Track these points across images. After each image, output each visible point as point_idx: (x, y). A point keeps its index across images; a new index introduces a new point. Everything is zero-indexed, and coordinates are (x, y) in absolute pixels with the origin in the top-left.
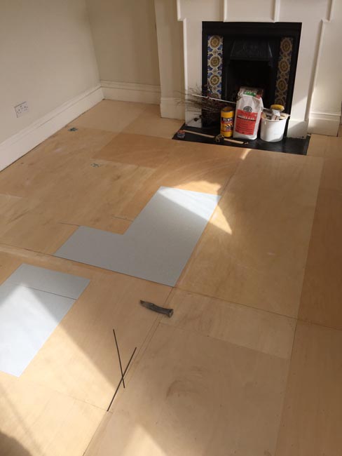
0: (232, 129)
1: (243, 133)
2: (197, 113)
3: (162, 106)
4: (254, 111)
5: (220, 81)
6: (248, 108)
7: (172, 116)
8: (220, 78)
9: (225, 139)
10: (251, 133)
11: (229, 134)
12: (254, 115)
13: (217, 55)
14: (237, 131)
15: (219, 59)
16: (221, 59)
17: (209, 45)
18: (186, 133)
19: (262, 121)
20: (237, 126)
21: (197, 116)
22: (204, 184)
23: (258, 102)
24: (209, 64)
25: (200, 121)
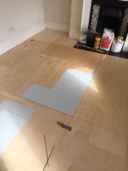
0: (99, 45)
1: (104, 48)
2: (85, 37)
3: (70, 33)
4: (110, 38)
5: (96, 24)
6: (108, 37)
7: (74, 38)
8: (97, 23)
9: (96, 50)
10: (107, 48)
11: (97, 48)
12: (110, 41)
13: (96, 13)
14: (101, 47)
15: (97, 15)
16: (98, 15)
17: (94, 8)
18: (79, 45)
19: (113, 43)
20: (102, 45)
21: (85, 39)
22: (87, 69)
23: (112, 35)
24: (93, 17)
25: (85, 41)
